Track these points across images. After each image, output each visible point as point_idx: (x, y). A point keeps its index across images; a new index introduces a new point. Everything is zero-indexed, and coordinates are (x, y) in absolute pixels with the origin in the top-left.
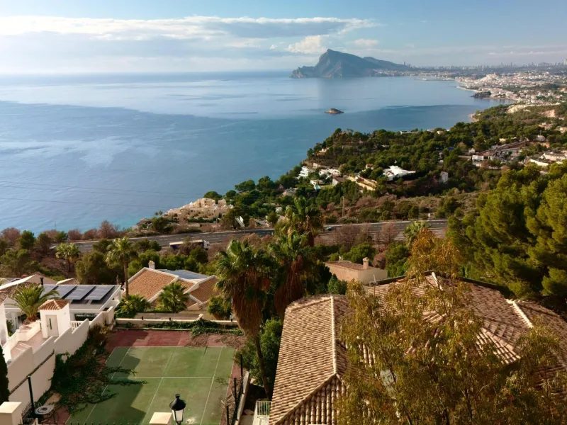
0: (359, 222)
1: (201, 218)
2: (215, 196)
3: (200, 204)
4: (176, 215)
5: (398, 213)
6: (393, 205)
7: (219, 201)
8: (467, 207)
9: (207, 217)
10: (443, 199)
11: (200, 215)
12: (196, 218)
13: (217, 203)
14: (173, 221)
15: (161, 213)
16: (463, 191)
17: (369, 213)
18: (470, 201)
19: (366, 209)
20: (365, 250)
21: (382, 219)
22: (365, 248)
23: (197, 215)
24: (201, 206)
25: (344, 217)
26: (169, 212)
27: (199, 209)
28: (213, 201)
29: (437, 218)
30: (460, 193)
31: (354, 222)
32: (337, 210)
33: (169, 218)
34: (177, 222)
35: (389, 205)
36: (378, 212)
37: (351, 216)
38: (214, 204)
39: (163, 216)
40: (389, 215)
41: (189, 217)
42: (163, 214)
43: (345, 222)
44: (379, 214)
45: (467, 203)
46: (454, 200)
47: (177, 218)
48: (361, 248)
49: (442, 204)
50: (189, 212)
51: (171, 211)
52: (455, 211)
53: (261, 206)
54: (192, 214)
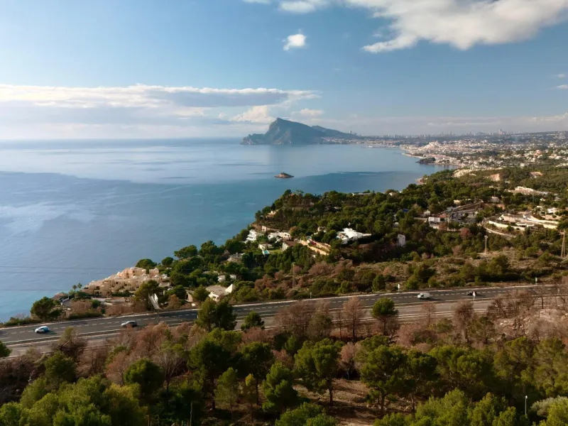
0: (313, 297)
1: (127, 291)
2: (148, 264)
3: (128, 274)
4: (98, 288)
5: (359, 282)
6: (353, 272)
7: (151, 271)
8: (439, 275)
9: (134, 290)
10: (410, 265)
11: (126, 288)
12: (122, 291)
13: (148, 272)
14: (94, 296)
15: (80, 286)
16: (432, 255)
17: (325, 283)
18: (442, 267)
19: (321, 278)
20: (326, 356)
21: (341, 291)
22: (326, 351)
23: (123, 288)
24: (128, 277)
25: (295, 288)
26: (90, 284)
27: (125, 280)
28: (144, 270)
29: (408, 289)
30: (430, 257)
31: (306, 297)
32: (286, 279)
33: (90, 292)
34: (98, 296)
35: (348, 275)
36: (335, 281)
37: (303, 286)
38: (144, 274)
39: (82, 289)
40: (350, 285)
41: (113, 291)
42: (83, 287)
43: (296, 295)
44: (337, 285)
45: (439, 270)
46: (426, 266)
47: (99, 291)
48: (318, 352)
49: (411, 271)
50: (113, 284)
51: (93, 283)
52: (429, 281)
53: (200, 275)
54: (117, 287)
